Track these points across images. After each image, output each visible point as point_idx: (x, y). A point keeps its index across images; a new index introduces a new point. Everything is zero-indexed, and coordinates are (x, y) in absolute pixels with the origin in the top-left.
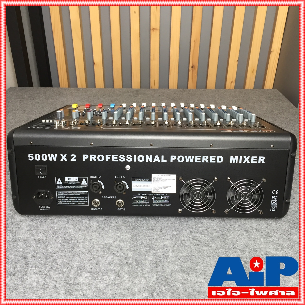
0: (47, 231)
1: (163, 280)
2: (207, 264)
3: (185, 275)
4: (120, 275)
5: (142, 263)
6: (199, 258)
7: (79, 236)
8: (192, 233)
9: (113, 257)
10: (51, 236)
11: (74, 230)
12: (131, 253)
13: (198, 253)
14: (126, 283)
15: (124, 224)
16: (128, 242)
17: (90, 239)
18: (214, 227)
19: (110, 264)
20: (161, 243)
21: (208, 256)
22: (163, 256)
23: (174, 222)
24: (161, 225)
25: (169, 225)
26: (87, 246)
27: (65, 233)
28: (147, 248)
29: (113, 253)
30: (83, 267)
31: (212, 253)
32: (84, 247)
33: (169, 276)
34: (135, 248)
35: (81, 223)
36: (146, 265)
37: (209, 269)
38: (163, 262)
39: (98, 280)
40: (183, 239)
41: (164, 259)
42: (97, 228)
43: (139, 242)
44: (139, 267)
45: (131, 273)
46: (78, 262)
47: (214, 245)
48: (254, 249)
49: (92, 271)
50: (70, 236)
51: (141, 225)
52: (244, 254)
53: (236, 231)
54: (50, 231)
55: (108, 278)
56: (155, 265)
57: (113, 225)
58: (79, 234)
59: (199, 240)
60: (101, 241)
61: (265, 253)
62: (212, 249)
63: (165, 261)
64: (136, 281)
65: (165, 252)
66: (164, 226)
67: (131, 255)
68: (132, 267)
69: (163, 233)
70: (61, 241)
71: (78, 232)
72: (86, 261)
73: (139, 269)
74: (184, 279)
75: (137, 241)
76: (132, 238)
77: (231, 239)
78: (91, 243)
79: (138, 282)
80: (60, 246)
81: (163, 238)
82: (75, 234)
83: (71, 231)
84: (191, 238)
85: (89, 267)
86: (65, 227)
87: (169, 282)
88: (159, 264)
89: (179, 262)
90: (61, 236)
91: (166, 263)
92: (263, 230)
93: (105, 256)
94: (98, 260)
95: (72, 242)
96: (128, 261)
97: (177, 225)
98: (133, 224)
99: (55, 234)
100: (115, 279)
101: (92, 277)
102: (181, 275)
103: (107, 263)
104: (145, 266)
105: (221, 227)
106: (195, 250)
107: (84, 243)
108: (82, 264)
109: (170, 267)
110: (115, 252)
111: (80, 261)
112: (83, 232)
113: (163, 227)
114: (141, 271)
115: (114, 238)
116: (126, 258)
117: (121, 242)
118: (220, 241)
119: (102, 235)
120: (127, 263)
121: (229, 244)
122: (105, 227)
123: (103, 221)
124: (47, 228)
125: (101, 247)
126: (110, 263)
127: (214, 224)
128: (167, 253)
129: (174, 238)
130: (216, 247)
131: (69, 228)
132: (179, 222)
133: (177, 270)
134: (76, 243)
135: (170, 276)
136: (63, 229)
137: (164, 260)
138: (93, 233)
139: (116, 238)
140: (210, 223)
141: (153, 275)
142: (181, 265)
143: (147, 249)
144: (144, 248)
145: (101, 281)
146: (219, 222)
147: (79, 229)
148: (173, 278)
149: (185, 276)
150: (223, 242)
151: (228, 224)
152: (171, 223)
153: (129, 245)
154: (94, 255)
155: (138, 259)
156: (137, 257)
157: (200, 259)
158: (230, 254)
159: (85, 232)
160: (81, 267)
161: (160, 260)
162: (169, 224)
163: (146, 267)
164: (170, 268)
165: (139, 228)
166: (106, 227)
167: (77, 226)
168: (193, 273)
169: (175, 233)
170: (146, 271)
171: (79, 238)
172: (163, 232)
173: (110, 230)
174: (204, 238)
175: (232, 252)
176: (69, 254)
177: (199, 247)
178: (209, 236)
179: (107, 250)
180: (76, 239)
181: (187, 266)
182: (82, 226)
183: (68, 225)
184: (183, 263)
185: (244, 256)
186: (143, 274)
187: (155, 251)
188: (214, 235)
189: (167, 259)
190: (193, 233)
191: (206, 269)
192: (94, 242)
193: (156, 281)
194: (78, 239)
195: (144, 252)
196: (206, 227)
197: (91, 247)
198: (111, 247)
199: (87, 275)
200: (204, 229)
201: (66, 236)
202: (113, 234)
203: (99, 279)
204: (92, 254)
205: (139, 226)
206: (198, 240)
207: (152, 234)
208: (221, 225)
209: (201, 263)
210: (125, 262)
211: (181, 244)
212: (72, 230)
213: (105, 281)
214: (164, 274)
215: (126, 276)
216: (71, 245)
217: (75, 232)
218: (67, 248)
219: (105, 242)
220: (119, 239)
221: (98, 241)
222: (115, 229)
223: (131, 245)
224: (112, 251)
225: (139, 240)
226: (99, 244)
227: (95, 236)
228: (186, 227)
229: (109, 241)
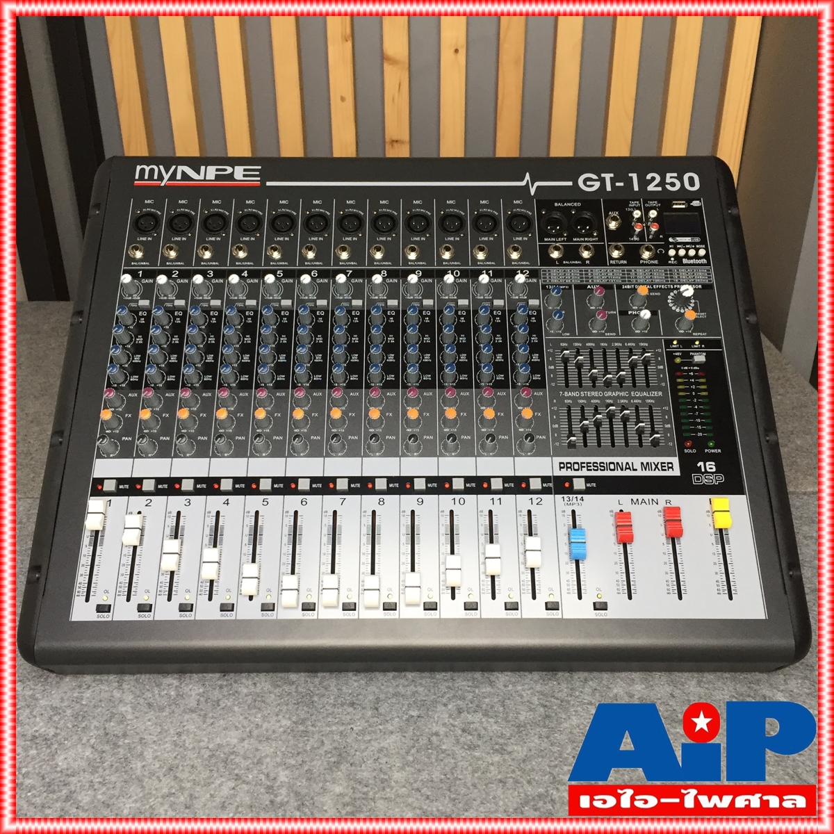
0: (61, 711)
5: (312, 805)
6: (474, 785)
7: (146, 724)
8: (460, 713)
9: (233, 785)
10: (69, 725)
11: (134, 708)
12: (287, 772)
13: (474, 771)
15: (276, 688)
16: (281, 740)
17: (177, 734)
18: (525, 695)
19: (223, 808)
20: (372, 742)
21: (501, 781)
22: (373, 782)
23: (413, 681)
24: (377, 691)
25: (401, 690)
26: (166, 755)
27: (109, 716)
28: (330, 759)
29: (237, 775)
30: (148, 815)
31: (513, 771)
32: (157, 757)
34: (299, 759)
35: (157, 686)
36: (324, 809)
38: (373, 799)
40: (435, 728)
41: (377, 789)
42: (198, 701)
43: (312, 740)
46: (136, 801)
47: (520, 749)
50: (122, 726)
51: (322, 690)
53: (584, 706)
54: (67, 711)
56: (348, 810)
57: (245, 691)
58: (149, 718)
59: (479, 735)
60: (206, 740)
62: (513, 759)
63: (379, 795)
65: (381, 770)
66: (386, 693)
67: (286, 780)
69: (381, 715)
70: (95, 738)
71: (147, 713)
72: (158, 797)
75: (306, 738)
76: (292, 731)
77: (570, 730)
78: (176, 746)
80: (92, 753)
81: (381, 727)
82: (137, 718)
83: (125, 709)
84: (457, 729)
86: (110, 700)
88: (359, 808)
89: (417, 799)
90: (97, 724)
91: (381, 802)
92: (660, 701)
93: (213, 783)
94: (191, 795)
95: (126, 741)
96: (276, 797)
97: (422, 689)
98: (299, 687)
99: (80, 718)
103: (214, 805)
104: (320, 811)
105: (544, 695)
106: (465, 764)
107: (160, 744)
110: (243, 772)
111: (141, 797)
112: (158, 714)
113: (382, 696)
115: (243, 729)
116: (269, 789)
117: (260, 741)
118: (536, 736)
119: (212, 720)
121: (562, 743)
122: (221, 697)
124: (61, 702)
125: (205, 757)
127: (526, 687)
128: (385, 774)
129: (412, 728)
130: (525, 753)
131: (121, 701)
132: (428, 680)
134: (135, 745)
136: (103, 705)
137: (376, 793)
138: (187, 717)
139: (248, 730)
140: (514, 684)
143: (332, 760)
144: (323, 758)
146: (541, 681)
147: (150, 705)
150: (547, 737)
151: (564, 686)
152: (407, 683)
153: (283, 749)
154: (182, 781)
155: (304, 791)
156: (303, 786)
157: (476, 791)
158: (563, 775)
159: (164, 714)
161: (364, 793)
162: (401, 687)
165: (316, 699)
166: (224, 696)
167: (144, 696)
169: (415, 713)
171: (145, 730)
172: (382, 710)
173: (234, 705)
174: (495, 727)
176: (113, 779)
177: (477, 754)
178: (509, 721)
179: (221, 765)
180: (138, 734)
182: (157, 696)
183: (121, 691)
184: (427, 801)
187: (353, 768)
188: (522, 718)
189: (384, 789)
190: (466, 713)
192: (187, 742)
194: (143, 733)
195: (322, 768)
196: (502, 694)
197: (175, 757)
198: (232, 757)
200: (496, 700)
201: (112, 724)
202: (241, 718)
204: (176, 777)
205: (317, 692)
206: (476, 733)
207: (349, 717)
208: (546, 689)
210: (267, 799)
211: (429, 747)
212: (128, 706)
216: (121, 751)
217: (137, 714)
218: (109, 759)
219: (218, 741)
220: (255, 733)
221: (198, 738)
222: (249, 702)
223: (289, 750)
224: (234, 767)
225: (313, 733)
226: (200, 749)
227: (192, 724)
228: (448, 696)
229: (228, 739)
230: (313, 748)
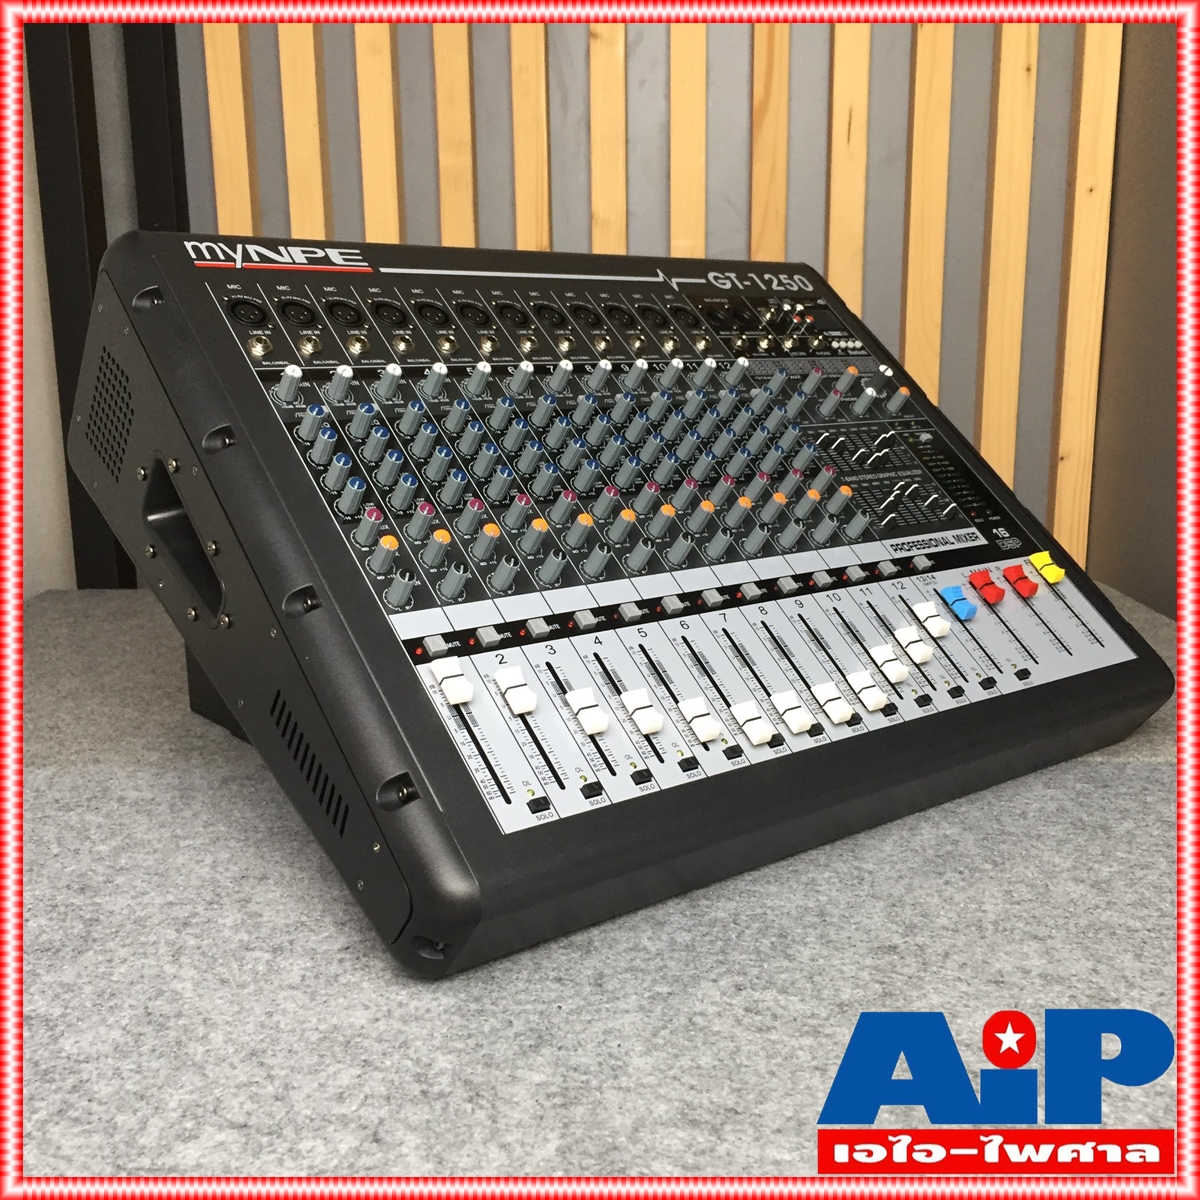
0: (75, 988)
1: (593, 1152)
2: (813, 1096)
3: (702, 1134)
4: (382, 1135)
5: (496, 1095)
6: (773, 1074)
7: (216, 1002)
8: (741, 990)
9: (359, 1072)
10: (87, 1004)
11: (197, 984)
12: (450, 1057)
13: (769, 1057)
14: (407, 1166)
16: (439, 1020)
17: (266, 1014)
18: (846, 970)
19: (340, 1098)
20: (594, 1023)
21: (817, 1068)
22: (598, 1068)
24: (598, 965)
26: (246, 1038)
27: (154, 993)
28: (524, 1043)
29: (365, 1061)
30: (210, 1108)
32: (230, 1039)
33: (623, 1139)
34: (471, 1042)
35: (235, 960)
36: (515, 1100)
38: (599, 1089)
39: (273, 1158)
40: (699, 1007)
41: (604, 1077)
42: (303, 976)
43: (492, 1020)
44: (481, 1107)
45: (438, 1130)
46: (192, 1092)
49: (251, 1123)
50: (175, 1005)
53: (949, 983)
54: (86, 988)
55: (321, 1148)
56: (558, 1100)
58: (220, 995)
59: (774, 1015)
60: (315, 1021)
62: (836, 1043)
63: (609, 1084)
64: (457, 1160)
65: (610, 1055)
66: (614, 968)
67: (449, 1066)
68: (444, 1109)
69: (606, 991)
70: (129, 1019)
71: (215, 990)
72: (229, 1087)
74: (693, 1149)
75: (482, 1018)
76: (459, 1009)
78: (263, 1026)
80: (122, 1035)
81: (608, 1006)
82: (199, 996)
83: (186, 988)
84: (736, 1008)
85: (236, 1110)
88: (576, 1097)
89: (675, 1089)
90: (134, 1003)
91: (613, 1092)
93: (323, 1070)
94: (287, 1085)
95: (180, 1022)
96: (431, 1085)
99: (106, 996)
100: (358, 1151)
101: (246, 1144)
102: (681, 1134)
103: (327, 1095)
104: (508, 1102)
106: (753, 1048)
107: (236, 1025)
108: (210, 1098)
109: (629, 1105)
111: (200, 1088)
112: (234, 992)
113: (607, 971)
114: (488, 1123)
115: (375, 1008)
116: (419, 1078)
117: (405, 1022)
119: (325, 998)
120: (424, 1093)
122: (341, 971)
123: (339, 951)
125: (313, 1039)
126: (342, 1093)
128: (618, 1059)
129: (659, 1008)
133: (665, 1117)
134: (194, 1026)
135: (629, 1139)
137: (603, 1082)
138: (283, 994)
139: (385, 1009)
140: (827, 958)
141: (546, 1134)
142: (683, 1101)
143: (527, 1043)
144: (511, 1041)
145: (285, 1157)
146: (871, 955)
148: (643, 1147)
149: (702, 1140)
151: (911, 960)
152: (647, 957)
153: (444, 1031)
154: (271, 1068)
155: (477, 1080)
156: (478, 1074)
157: (775, 1080)
159: (246, 991)
160: (201, 1110)
161: (582, 1082)
162: (638, 960)
163: (513, 1108)
164: (628, 1110)
166: (346, 971)
167: (214, 971)
168: (739, 1127)
169: (664, 990)
170: (513, 1122)
171: (213, 1009)
172: (608, 986)
173: (363, 982)
174: (800, 1006)
176: (155, 1065)
177: (773, 1037)
178: (824, 1000)
179: (338, 1049)
180: (200, 1014)
181: (712, 1102)
182: (237, 971)
183: (177, 966)
184: (692, 1092)
186: (494, 1133)
187: (563, 1052)
188: (845, 996)
189: (616, 1077)
190: (749, 990)
192: (282, 1023)
193: (557, 1159)
194: (208, 1012)
195: (509, 1053)
196: (808, 969)
197: (262, 1040)
198: (358, 1040)
199: (221, 1137)
200: (798, 976)
201: (158, 1003)
202: (374, 996)
203: (280, 1150)
204: (262, 1064)
206: (768, 1013)
207: (554, 995)
209: (781, 1092)
210: (416, 1088)
211: (691, 1028)
212: (188, 982)
214: (596, 1132)
215: (412, 1139)
216: (172, 1033)
217: (200, 991)
218: (150, 1042)
219: (335, 1021)
220: (398, 1013)
221: (301, 1018)
223: (455, 1032)
224: (359, 1051)
225: (494, 1013)
226: (304, 1031)
227: (291, 1004)
228: (716, 971)
229: (352, 1020)
230: (494, 1030)
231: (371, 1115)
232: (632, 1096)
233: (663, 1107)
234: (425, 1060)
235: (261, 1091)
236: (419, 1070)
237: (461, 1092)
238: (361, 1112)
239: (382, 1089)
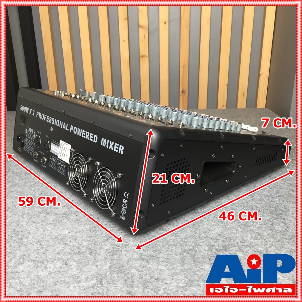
1: (117, 267)
2: (172, 252)
3: (144, 262)
4: (68, 263)
5: (96, 252)
7: (31, 228)
9: (64, 246)
11: (27, 223)
12: (86, 242)
13: (163, 242)
14: (72, 271)
16: (85, 232)
17: (43, 231)
19: (59, 253)
21: (174, 245)
22: (121, 245)
26: (38, 237)
27: (16, 225)
29: (66, 243)
30: (27, 256)
31: (180, 242)
32: (34, 238)
33: (125, 264)
34: (92, 238)
35: (37, 216)
36: (101, 254)
37: (173, 257)
38: (121, 251)
39: (41, 269)
41: (123, 247)
42: (53, 221)
44: (92, 256)
45: (81, 262)
46: (23, 252)
47: (183, 235)
48: (228, 238)
49: (36, 260)
50: (21, 229)
52: (216, 242)
55: (53, 267)
56: (111, 254)
57: (72, 218)
58: (32, 226)
60: (55, 233)
61: (241, 241)
62: (180, 238)
63: (124, 249)
64: (85, 269)
67: (86, 245)
68: (83, 256)
71: (31, 224)
72: (32, 251)
73: (92, 257)
74: (141, 266)
77: (204, 229)
78: (42, 234)
79: (87, 270)
82: (27, 226)
85: (33, 256)
86: (18, 221)
87: (124, 269)
88: (115, 253)
91: (124, 251)
93: (55, 246)
94: (46, 250)
95: (22, 233)
96: (81, 250)
100: (61, 267)
101: (35, 265)
102: (139, 262)
103: (55, 252)
107: (35, 234)
108: (27, 254)
109: (128, 255)
110: (68, 242)
111: (25, 251)
112: (36, 225)
114: (93, 260)
115: (70, 229)
116: (78, 248)
117: (77, 233)
119: (58, 227)
120: (79, 252)
121: (200, 233)
122: (62, 219)
123: (63, 214)
125: (54, 238)
130: (185, 236)
131: (22, 221)
133: (136, 258)
134: (26, 234)
135: (127, 264)
137: (122, 249)
138: (48, 225)
139: (72, 229)
141: (107, 263)
142: (141, 254)
144: (102, 238)
145: (44, 269)
147: (33, 222)
148: (130, 266)
149: (144, 264)
150: (194, 231)
153: (86, 235)
154: (43, 245)
155: (93, 248)
156: (92, 247)
157: (164, 248)
159: (39, 225)
160: (25, 256)
161: (117, 249)
163: (100, 256)
164: (127, 256)
167: (32, 219)
168: (153, 260)
170: (99, 259)
171: (30, 230)
173: (67, 222)
175: (203, 241)
176: (15, 245)
179: (59, 240)
180: (27, 231)
181: (148, 254)
182: (37, 219)
183: (23, 218)
184: (144, 251)
185: (216, 244)
186: (94, 262)
189: (126, 247)
191: (170, 257)
192: (47, 233)
193: (109, 269)
195: (101, 241)
197: (41, 238)
198: (65, 238)
199: (29, 264)
201: (17, 228)
202: (70, 226)
203: (42, 267)
209: (165, 251)
210: (77, 251)
213: (48, 269)
214: (119, 262)
215: (75, 264)
216: (20, 236)
218: (14, 238)
219: (60, 233)
220: (75, 230)
221: (52, 232)
222: (73, 221)
223: (88, 236)
224: (65, 241)
225: (98, 230)
226: (52, 235)
227: (49, 228)
229: (64, 232)
231: (65, 258)
232: (129, 253)
233: (136, 255)
234: (80, 243)
235: (40, 252)
236: (78, 246)
237: (88, 251)
238: (63, 257)
239: (69, 251)
